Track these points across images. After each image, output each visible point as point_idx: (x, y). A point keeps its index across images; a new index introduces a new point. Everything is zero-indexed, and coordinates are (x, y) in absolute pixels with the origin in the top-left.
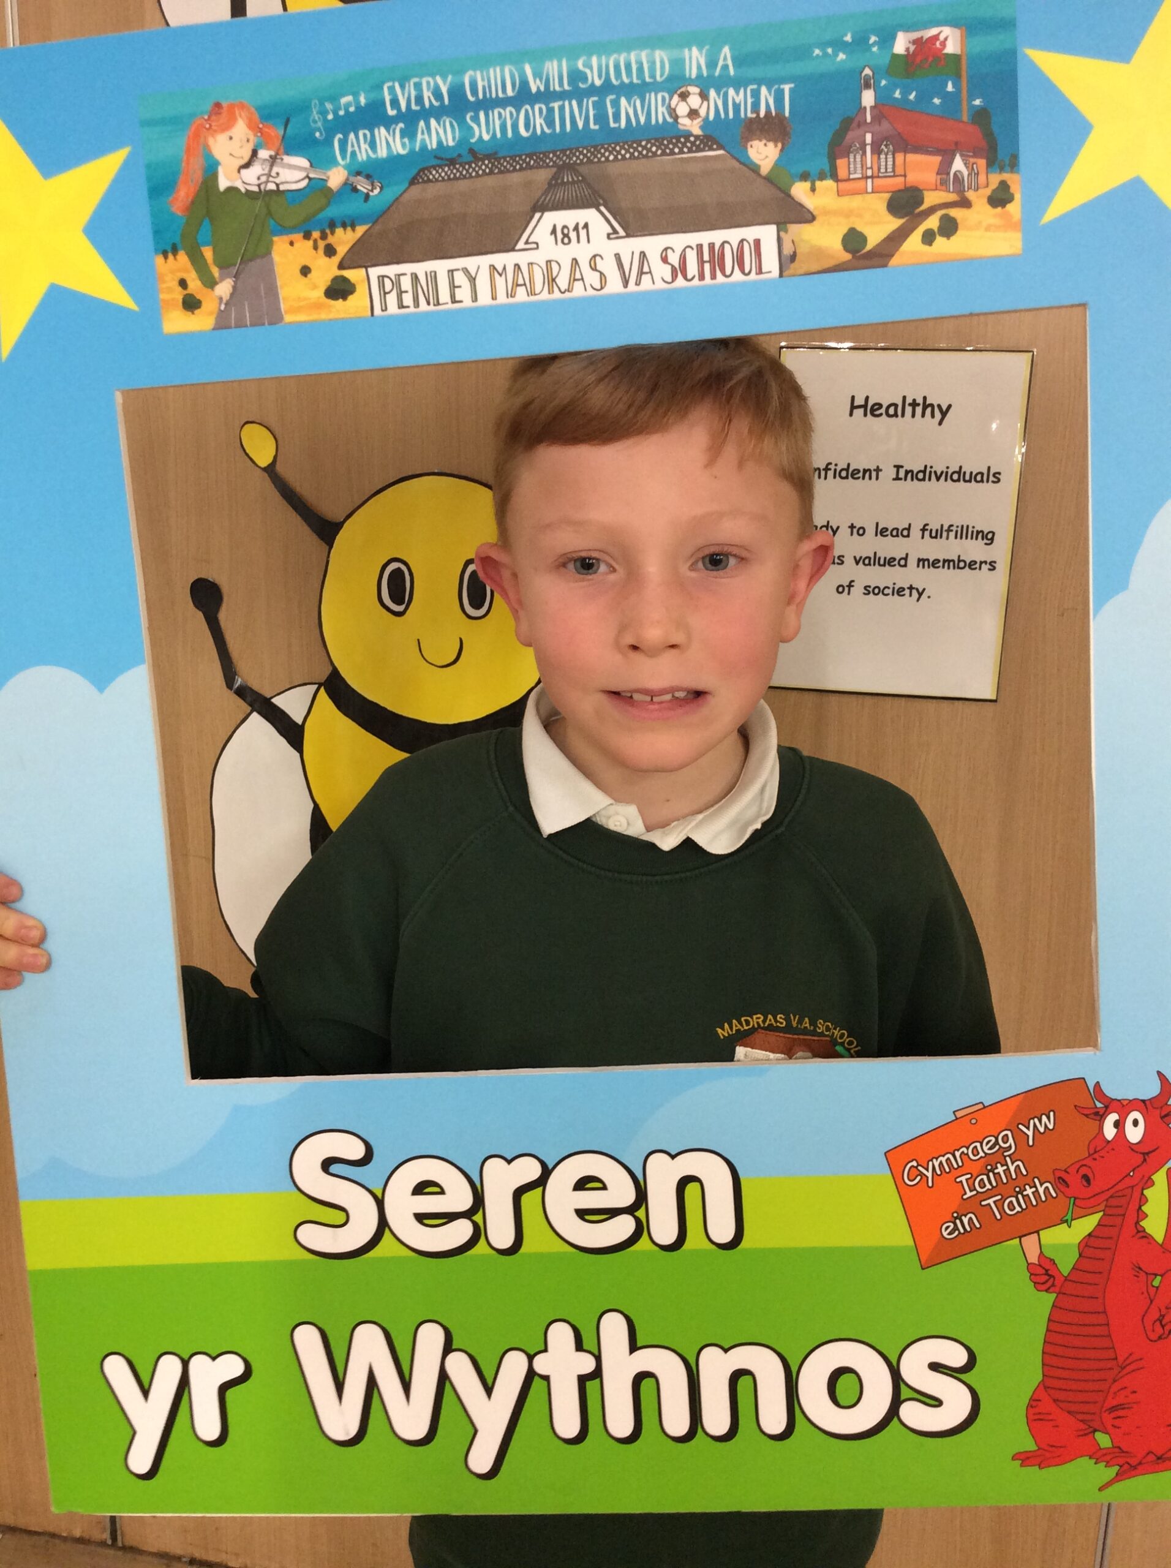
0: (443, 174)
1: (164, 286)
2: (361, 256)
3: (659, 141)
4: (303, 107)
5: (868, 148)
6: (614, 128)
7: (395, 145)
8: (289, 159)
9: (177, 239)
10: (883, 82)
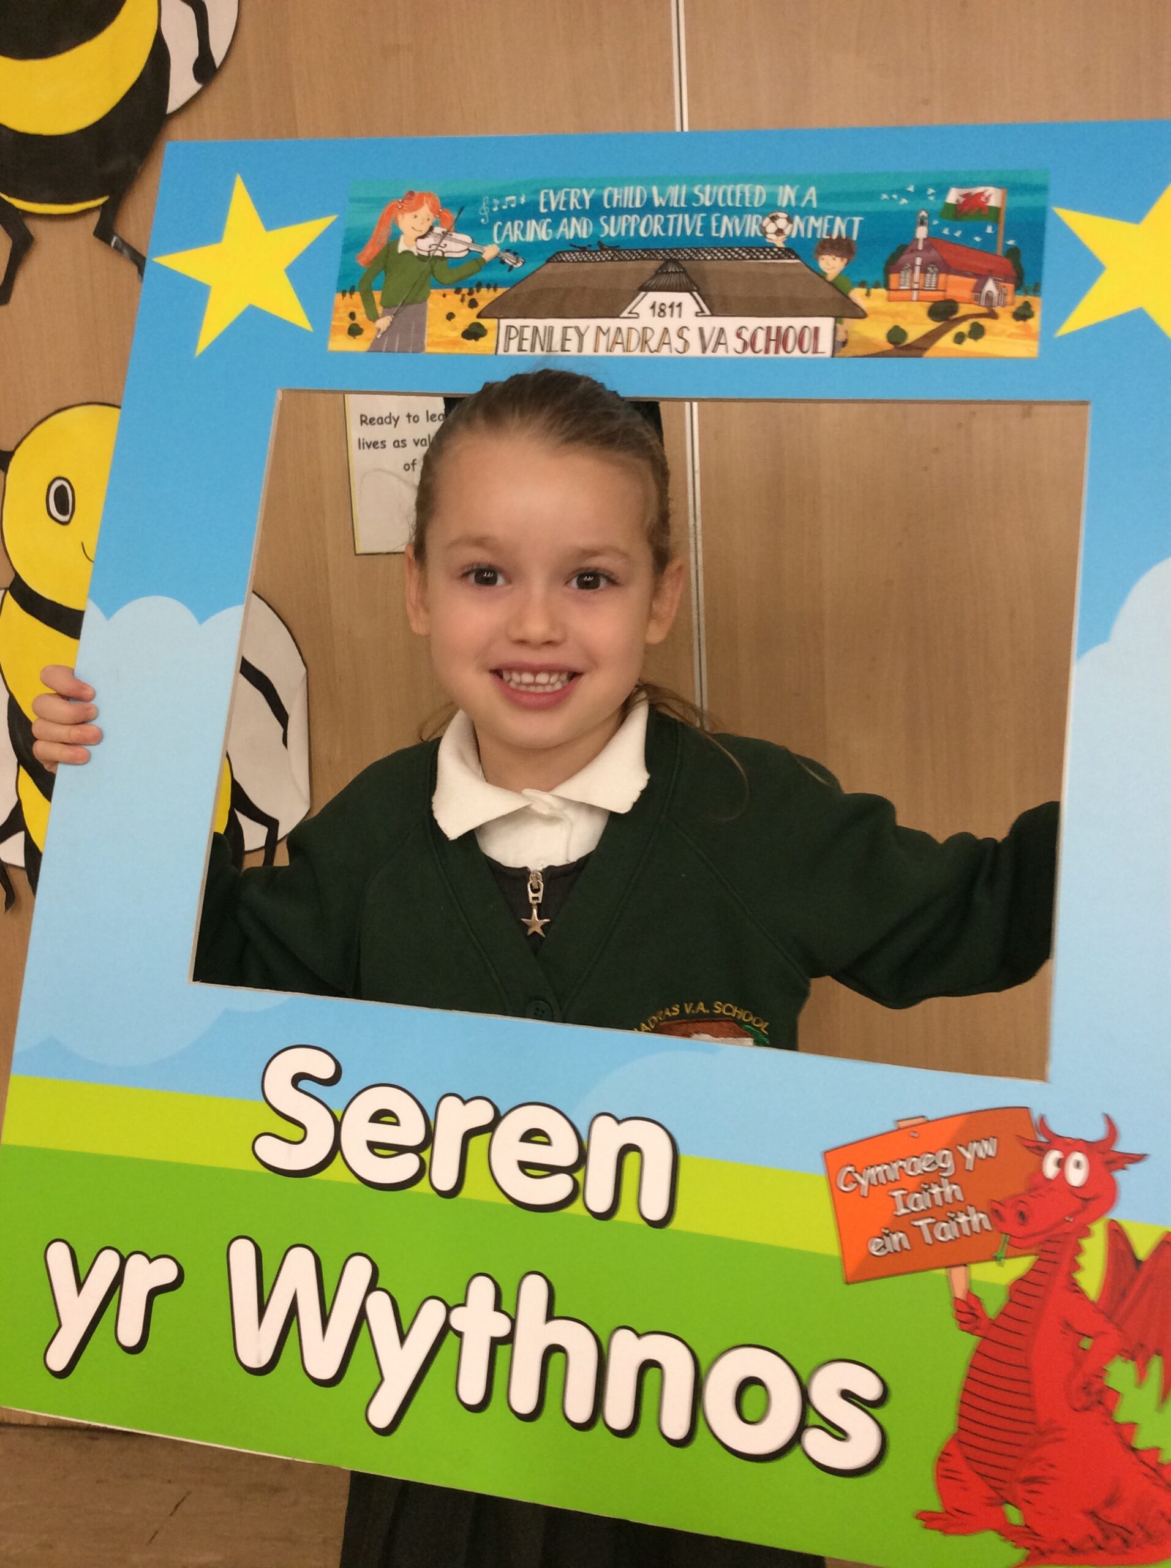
0: (574, 257)
1: (337, 316)
2: (496, 310)
3: (749, 250)
4: (476, 201)
5: (917, 269)
6: (716, 237)
7: (541, 233)
8: (455, 235)
9: (356, 284)
10: (935, 222)
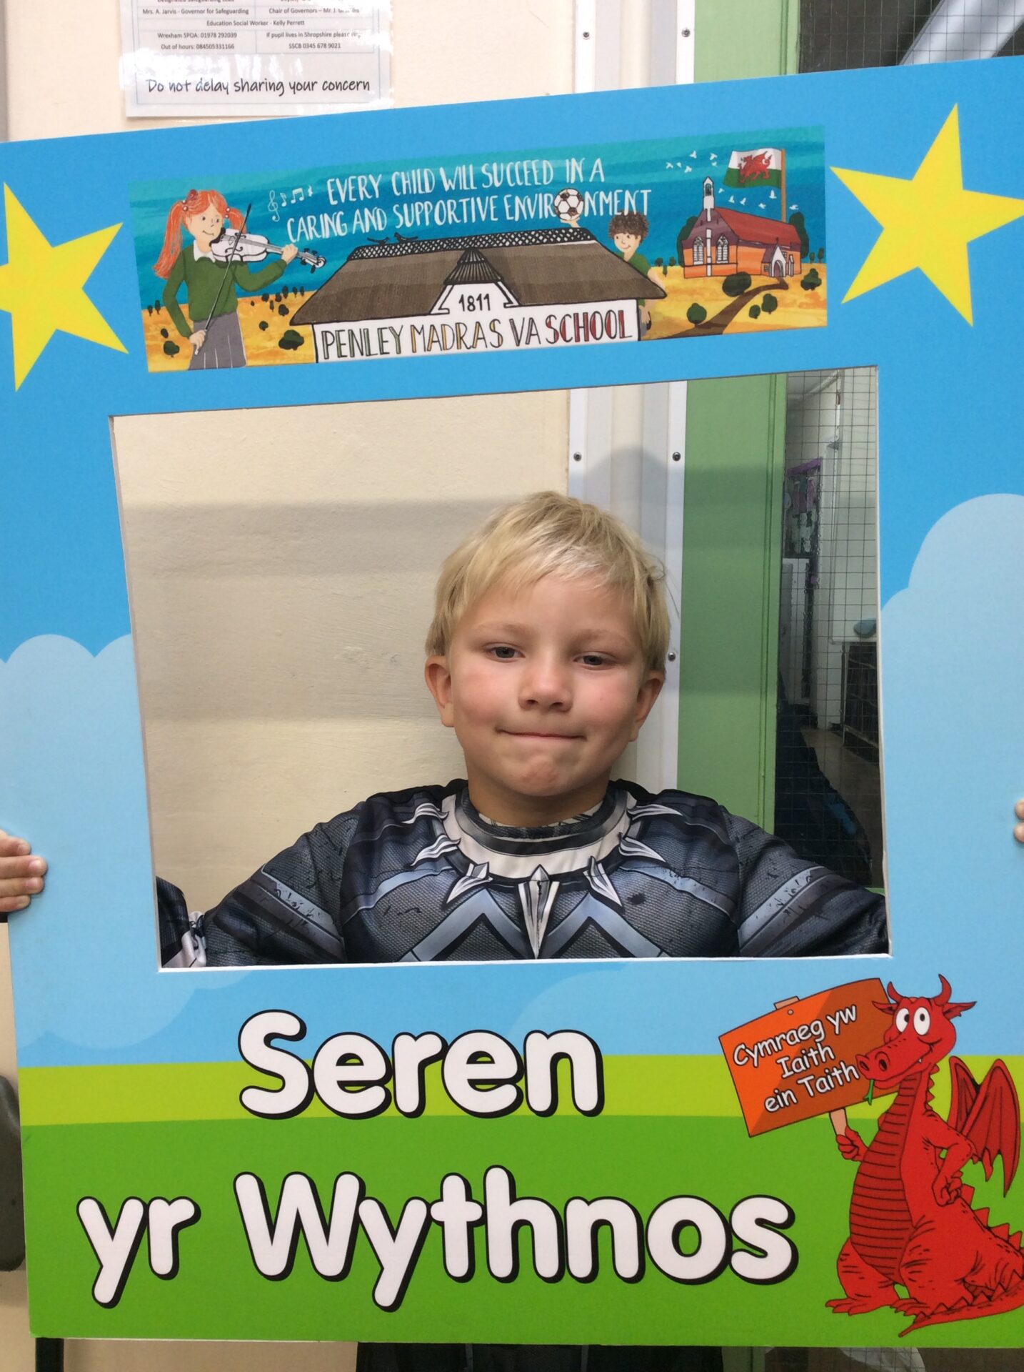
0: (374, 253)
1: (149, 334)
2: (309, 315)
3: (545, 233)
4: (263, 196)
5: (709, 242)
6: (510, 221)
7: (336, 229)
8: (249, 237)
9: (160, 298)
10: (721, 190)
